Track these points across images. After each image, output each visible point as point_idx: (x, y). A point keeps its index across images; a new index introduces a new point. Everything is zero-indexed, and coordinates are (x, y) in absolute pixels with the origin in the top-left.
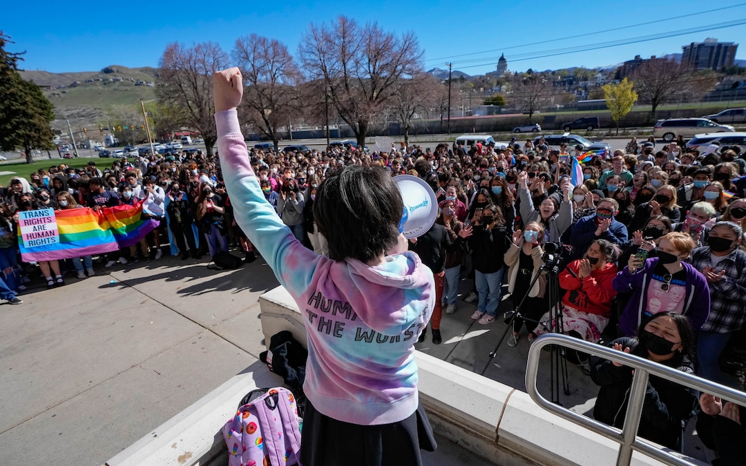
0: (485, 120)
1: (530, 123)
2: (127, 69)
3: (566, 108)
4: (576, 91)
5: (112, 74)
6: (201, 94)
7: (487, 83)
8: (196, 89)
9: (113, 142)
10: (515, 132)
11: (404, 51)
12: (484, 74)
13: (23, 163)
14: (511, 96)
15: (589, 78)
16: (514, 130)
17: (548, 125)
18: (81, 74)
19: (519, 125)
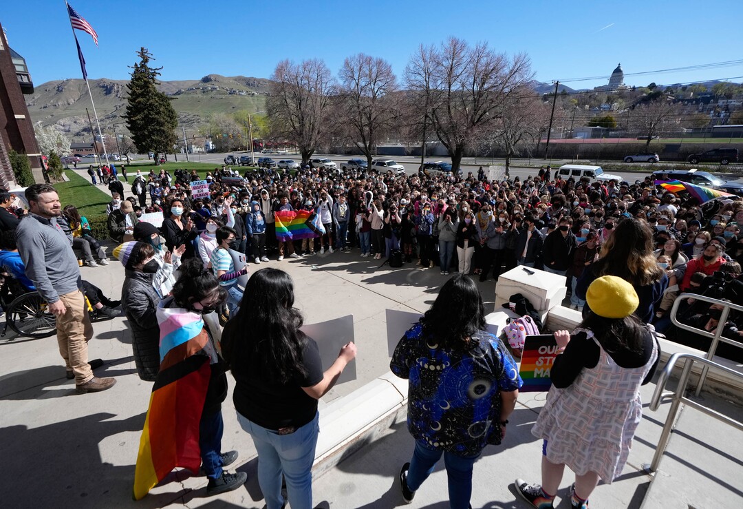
0: (590, 146)
1: (646, 151)
2: (223, 78)
3: (697, 132)
4: (712, 112)
5: (210, 83)
7: (595, 99)
9: (211, 148)
10: (626, 162)
11: (513, 73)
12: (592, 88)
13: (151, 165)
14: (624, 116)
15: (734, 96)
16: (625, 158)
17: (669, 155)
18: (185, 82)
19: (633, 154)
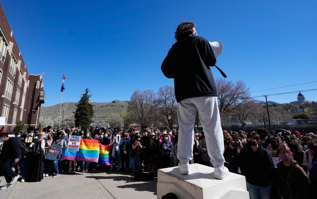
5: (115, 103)
6: (143, 108)
7: (292, 107)
8: (142, 106)
